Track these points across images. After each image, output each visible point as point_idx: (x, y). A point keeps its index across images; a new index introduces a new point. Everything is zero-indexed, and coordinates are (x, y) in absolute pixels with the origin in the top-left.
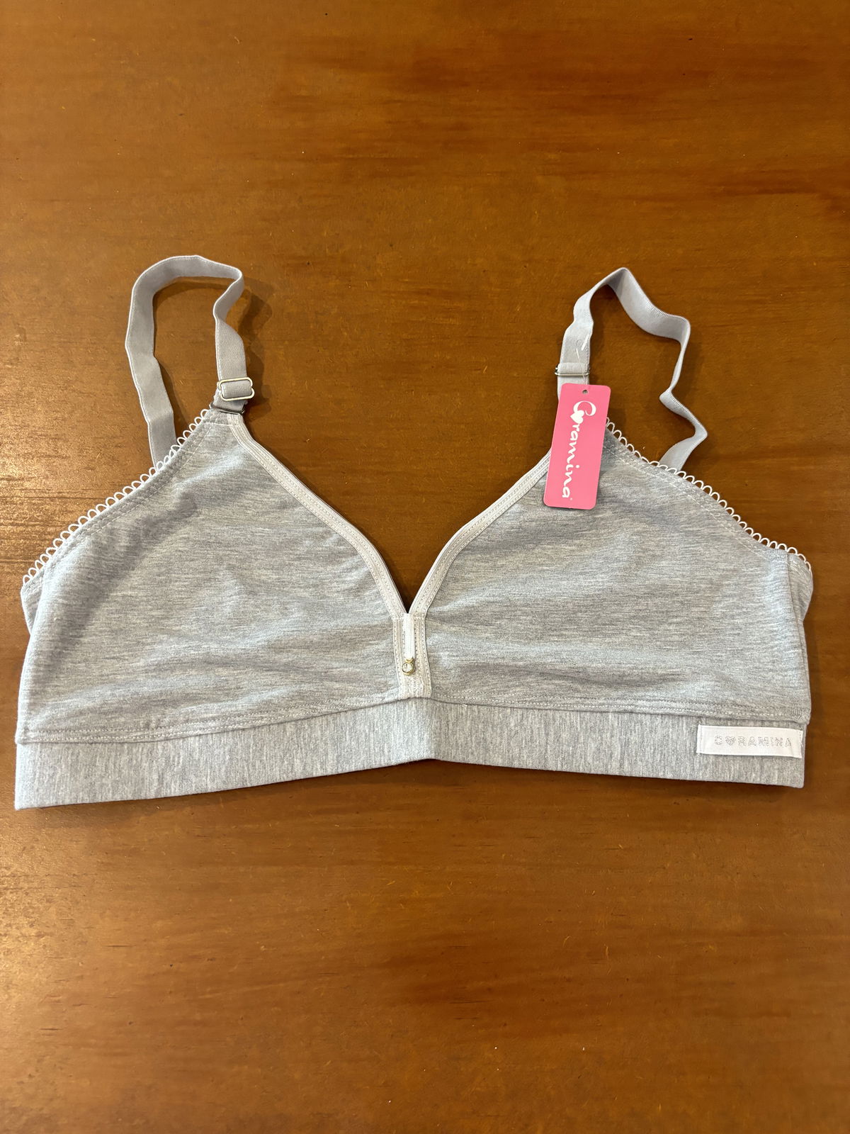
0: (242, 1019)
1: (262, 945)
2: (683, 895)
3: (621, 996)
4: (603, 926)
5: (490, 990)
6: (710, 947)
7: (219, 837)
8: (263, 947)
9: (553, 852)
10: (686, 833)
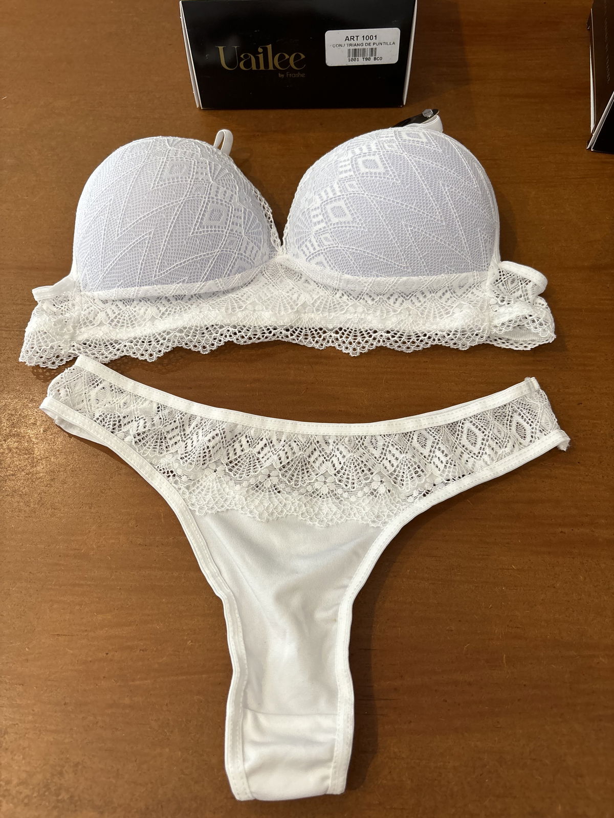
0: (167, 705)
1: (190, 640)
2: (573, 611)
3: (519, 700)
4: (500, 636)
5: (395, 689)
6: (601, 659)
7: (157, 546)
8: (190, 641)
9: (453, 570)
10: (573, 558)
